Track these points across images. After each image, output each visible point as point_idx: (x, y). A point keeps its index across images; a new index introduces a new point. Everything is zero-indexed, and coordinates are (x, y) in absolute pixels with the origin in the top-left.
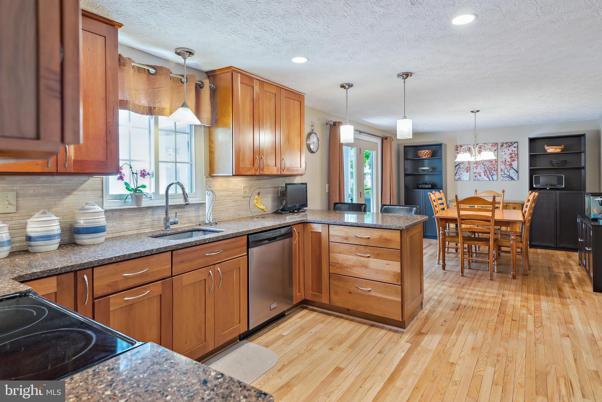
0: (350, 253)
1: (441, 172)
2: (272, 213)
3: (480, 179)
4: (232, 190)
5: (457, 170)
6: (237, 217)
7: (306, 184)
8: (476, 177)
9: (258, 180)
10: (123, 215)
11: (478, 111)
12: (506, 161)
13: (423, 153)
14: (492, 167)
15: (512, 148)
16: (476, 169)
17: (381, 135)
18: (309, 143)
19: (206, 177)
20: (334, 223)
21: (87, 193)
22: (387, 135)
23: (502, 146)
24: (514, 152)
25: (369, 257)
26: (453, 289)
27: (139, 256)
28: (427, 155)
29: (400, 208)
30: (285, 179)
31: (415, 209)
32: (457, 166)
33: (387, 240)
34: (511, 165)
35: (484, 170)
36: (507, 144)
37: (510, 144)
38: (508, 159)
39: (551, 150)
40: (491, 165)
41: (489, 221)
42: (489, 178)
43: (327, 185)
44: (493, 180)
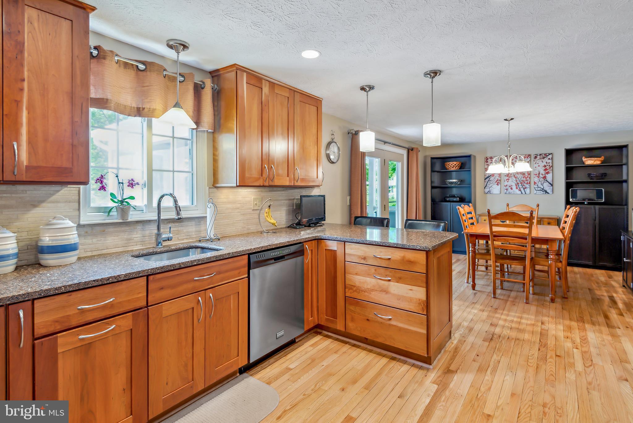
0: (368, 275)
1: (470, 184)
2: (286, 228)
3: (511, 193)
4: (239, 203)
5: (487, 183)
6: (246, 232)
7: (324, 196)
8: (507, 190)
9: (270, 191)
10: (105, 230)
11: (512, 119)
12: (539, 173)
13: (451, 165)
14: (525, 180)
15: (546, 160)
16: (508, 182)
17: (407, 146)
18: (329, 153)
19: (209, 188)
20: (351, 241)
21: (59, 205)
22: (413, 146)
23: (536, 157)
24: (548, 164)
25: (389, 280)
26: (485, 314)
27: (100, 283)
28: (455, 167)
29: (426, 223)
30: (302, 191)
31: (442, 224)
32: (487, 179)
33: (410, 262)
34: (545, 177)
35: (516, 183)
36: (541, 156)
37: (544, 156)
38: (542, 172)
39: (589, 162)
40: (523, 177)
41: (526, 239)
42: (521, 191)
43: (348, 198)
44: (526, 194)
